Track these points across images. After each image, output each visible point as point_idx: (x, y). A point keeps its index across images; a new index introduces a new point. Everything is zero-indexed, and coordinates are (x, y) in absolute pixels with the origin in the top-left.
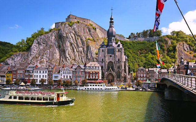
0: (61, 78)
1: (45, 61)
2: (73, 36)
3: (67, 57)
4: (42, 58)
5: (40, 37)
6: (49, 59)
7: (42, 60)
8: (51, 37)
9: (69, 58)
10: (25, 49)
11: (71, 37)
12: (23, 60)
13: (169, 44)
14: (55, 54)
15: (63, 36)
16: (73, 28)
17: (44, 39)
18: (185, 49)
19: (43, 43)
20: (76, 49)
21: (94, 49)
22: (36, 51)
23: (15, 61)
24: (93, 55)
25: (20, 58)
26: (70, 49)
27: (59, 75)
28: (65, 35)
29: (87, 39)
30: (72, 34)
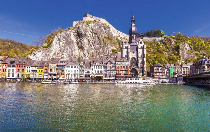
0: (92, 72)
1: (66, 57)
2: (91, 34)
3: (86, 53)
4: (63, 54)
5: (60, 34)
6: (69, 56)
7: (63, 56)
8: (70, 35)
9: (88, 54)
10: (46, 46)
11: (89, 35)
12: (45, 56)
13: (172, 43)
14: (74, 51)
15: (82, 34)
16: (90, 26)
17: (64, 36)
18: (186, 48)
19: (63, 40)
20: (94, 46)
21: (110, 46)
22: (56, 48)
23: (36, 57)
24: (109, 52)
25: (41, 54)
26: (88, 46)
27: (90, 70)
28: (83, 33)
29: (104, 37)
30: (89, 32)
